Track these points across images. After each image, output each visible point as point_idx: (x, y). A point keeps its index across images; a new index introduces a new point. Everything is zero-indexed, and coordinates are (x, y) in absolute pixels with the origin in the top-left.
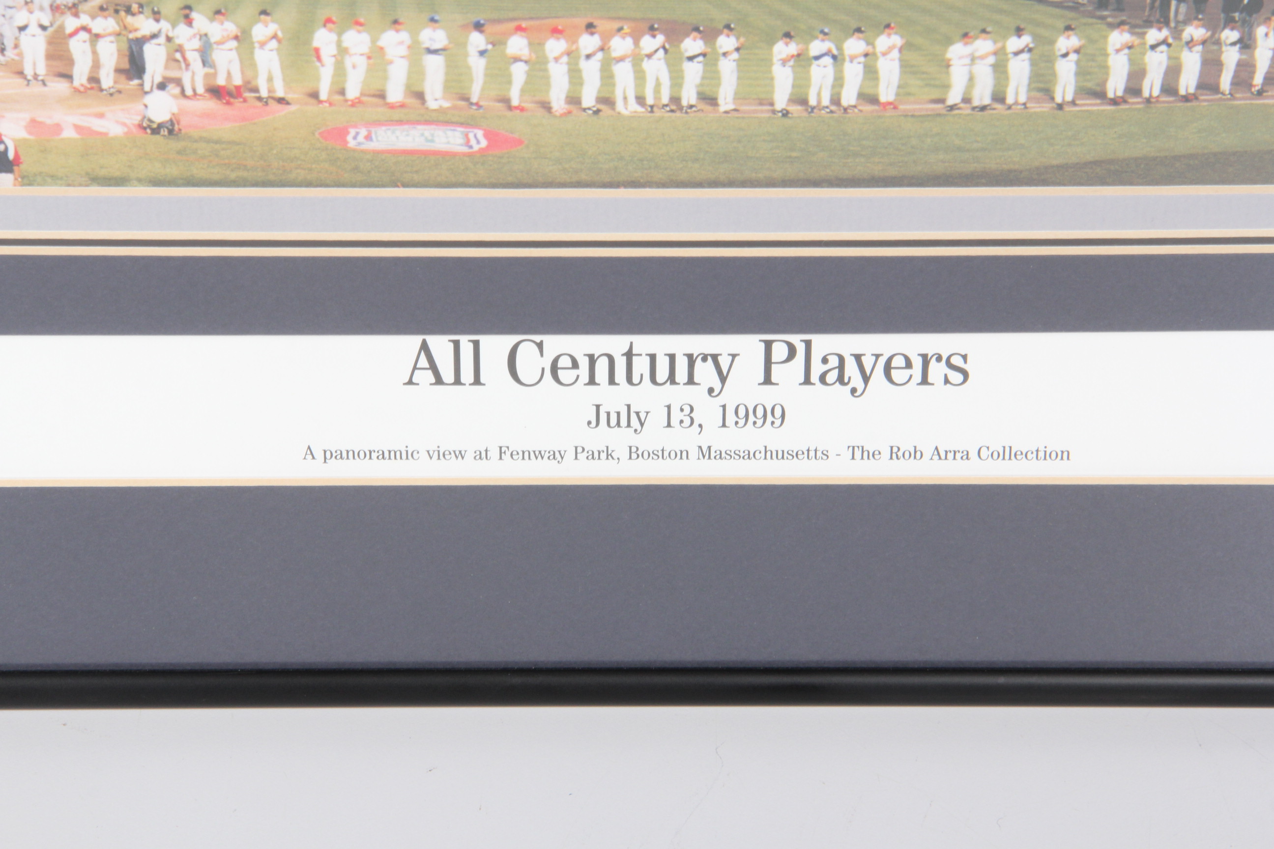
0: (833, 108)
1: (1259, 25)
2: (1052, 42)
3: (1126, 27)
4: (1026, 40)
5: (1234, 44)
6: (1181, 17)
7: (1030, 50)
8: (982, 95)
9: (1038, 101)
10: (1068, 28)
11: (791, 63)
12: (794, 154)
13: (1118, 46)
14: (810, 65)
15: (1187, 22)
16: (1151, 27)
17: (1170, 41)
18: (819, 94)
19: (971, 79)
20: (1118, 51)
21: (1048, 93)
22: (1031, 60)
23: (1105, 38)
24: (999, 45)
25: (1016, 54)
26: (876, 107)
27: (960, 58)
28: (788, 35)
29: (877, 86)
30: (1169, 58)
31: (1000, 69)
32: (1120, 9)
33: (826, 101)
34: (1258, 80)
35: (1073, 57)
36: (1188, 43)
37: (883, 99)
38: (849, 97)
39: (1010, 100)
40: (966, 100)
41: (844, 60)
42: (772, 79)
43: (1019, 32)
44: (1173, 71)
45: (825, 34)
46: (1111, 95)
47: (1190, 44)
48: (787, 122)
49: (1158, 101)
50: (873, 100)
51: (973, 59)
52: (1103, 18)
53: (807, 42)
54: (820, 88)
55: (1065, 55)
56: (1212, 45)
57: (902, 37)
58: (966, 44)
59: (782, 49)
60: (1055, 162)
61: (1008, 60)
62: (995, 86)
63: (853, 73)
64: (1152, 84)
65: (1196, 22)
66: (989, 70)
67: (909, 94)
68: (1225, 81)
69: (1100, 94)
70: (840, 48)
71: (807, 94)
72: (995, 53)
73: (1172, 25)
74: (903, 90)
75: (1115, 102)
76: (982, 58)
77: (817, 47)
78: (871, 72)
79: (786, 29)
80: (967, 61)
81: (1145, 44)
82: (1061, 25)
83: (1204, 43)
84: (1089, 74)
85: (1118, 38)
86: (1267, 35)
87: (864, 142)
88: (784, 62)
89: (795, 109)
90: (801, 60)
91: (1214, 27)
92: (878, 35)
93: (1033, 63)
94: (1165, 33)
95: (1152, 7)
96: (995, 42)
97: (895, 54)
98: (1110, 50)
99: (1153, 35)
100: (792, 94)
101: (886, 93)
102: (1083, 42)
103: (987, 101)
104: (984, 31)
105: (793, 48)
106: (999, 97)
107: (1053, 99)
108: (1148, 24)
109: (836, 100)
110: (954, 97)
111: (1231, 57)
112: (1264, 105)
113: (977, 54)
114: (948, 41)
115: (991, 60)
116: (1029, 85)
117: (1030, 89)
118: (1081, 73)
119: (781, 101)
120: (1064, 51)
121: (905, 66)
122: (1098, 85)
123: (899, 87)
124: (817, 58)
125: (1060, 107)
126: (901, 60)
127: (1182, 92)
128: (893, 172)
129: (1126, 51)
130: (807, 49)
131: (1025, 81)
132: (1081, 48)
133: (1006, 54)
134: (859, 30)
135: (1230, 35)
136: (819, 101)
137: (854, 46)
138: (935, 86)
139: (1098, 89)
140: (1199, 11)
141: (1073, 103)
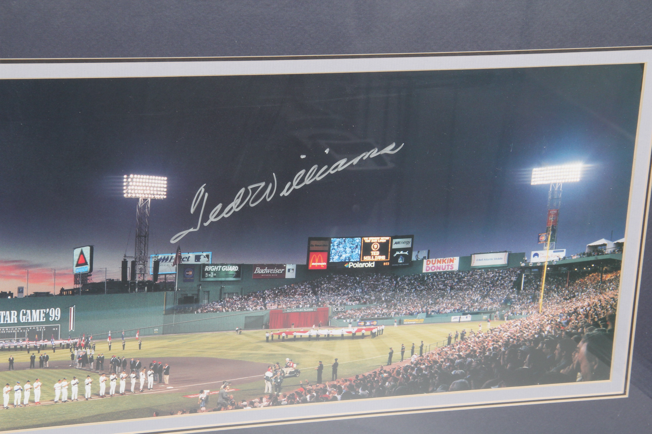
0: (21, 405)
1: (140, 372)
2: (84, 381)
3: (104, 375)
4: (77, 380)
5: (134, 378)
6: (119, 371)
7: (78, 383)
8: (65, 398)
9: (81, 398)
10: (88, 376)
11: (9, 393)
12: (10, 420)
13: (102, 381)
14: (14, 393)
15: (121, 372)
16: (111, 374)
17: (117, 378)
18: (17, 401)
19: (61, 393)
20: (102, 382)
21: (83, 395)
22: (78, 386)
23: (99, 378)
24: (69, 383)
25: (74, 385)
26: (34, 404)
27: (58, 387)
28: (8, 385)
29: (34, 397)
30: (117, 383)
31: (69, 390)
32: (102, 370)
33: (19, 403)
34: (141, 387)
35: (90, 384)
36: (121, 378)
37: (36, 401)
38: (26, 401)
39: (73, 399)
40: (60, 400)
41: (24, 390)
42: (3, 398)
43: (74, 378)
44: (118, 387)
45: (19, 383)
46: (101, 395)
47: (122, 378)
48: (8, 410)
49: (114, 396)
50: (33, 402)
51: (62, 387)
52: (98, 373)
53: (13, 386)
54: (18, 399)
55: (88, 384)
56: (128, 378)
57: (41, 382)
58: (59, 383)
59: (6, 389)
60: (86, 416)
61: (72, 387)
62: (68, 395)
63: (27, 394)
64: (112, 391)
65: (123, 372)
66: (66, 390)
67: (44, 399)
68: (132, 389)
69: (98, 395)
70: (23, 387)
71: (14, 402)
72: (68, 385)
73: (117, 373)
74: (42, 398)
75: (102, 397)
76: (64, 387)
77: (16, 387)
78: (32, 394)
79: (7, 383)
80: (60, 388)
81: (110, 379)
82: (86, 375)
83: (126, 378)
84: (95, 389)
85: (102, 378)
86: (143, 374)
87: (31, 415)
88: (7, 392)
89: (10, 406)
90: (12, 392)
91: (128, 373)
92: (34, 382)
93: (79, 387)
94: (115, 376)
95: (111, 369)
96: (68, 382)
97: (39, 387)
98: (100, 382)
99: (112, 377)
100: (9, 402)
101: (37, 399)
102: (92, 380)
103: (66, 399)
104: (64, 379)
105: (9, 388)
106: (69, 398)
107: (85, 397)
108: (110, 373)
109: (22, 403)
110: (57, 399)
111: (134, 381)
112: (143, 394)
113: (63, 386)
114: (55, 383)
115: (67, 387)
116: (78, 393)
117: (78, 395)
118: (92, 389)
119: (6, 404)
120: (87, 383)
121: (42, 391)
122: (97, 392)
123: (41, 397)
124: (16, 391)
125: (87, 399)
126: (41, 389)
127: (121, 392)
128: (39, 423)
129: (105, 382)
130: (13, 388)
131: (77, 393)
132: (92, 381)
133: (71, 385)
134: (28, 381)
135: (133, 375)
136: (17, 403)
137: (27, 386)
138: (51, 396)
139: (97, 393)
140: (124, 369)
141: (91, 398)
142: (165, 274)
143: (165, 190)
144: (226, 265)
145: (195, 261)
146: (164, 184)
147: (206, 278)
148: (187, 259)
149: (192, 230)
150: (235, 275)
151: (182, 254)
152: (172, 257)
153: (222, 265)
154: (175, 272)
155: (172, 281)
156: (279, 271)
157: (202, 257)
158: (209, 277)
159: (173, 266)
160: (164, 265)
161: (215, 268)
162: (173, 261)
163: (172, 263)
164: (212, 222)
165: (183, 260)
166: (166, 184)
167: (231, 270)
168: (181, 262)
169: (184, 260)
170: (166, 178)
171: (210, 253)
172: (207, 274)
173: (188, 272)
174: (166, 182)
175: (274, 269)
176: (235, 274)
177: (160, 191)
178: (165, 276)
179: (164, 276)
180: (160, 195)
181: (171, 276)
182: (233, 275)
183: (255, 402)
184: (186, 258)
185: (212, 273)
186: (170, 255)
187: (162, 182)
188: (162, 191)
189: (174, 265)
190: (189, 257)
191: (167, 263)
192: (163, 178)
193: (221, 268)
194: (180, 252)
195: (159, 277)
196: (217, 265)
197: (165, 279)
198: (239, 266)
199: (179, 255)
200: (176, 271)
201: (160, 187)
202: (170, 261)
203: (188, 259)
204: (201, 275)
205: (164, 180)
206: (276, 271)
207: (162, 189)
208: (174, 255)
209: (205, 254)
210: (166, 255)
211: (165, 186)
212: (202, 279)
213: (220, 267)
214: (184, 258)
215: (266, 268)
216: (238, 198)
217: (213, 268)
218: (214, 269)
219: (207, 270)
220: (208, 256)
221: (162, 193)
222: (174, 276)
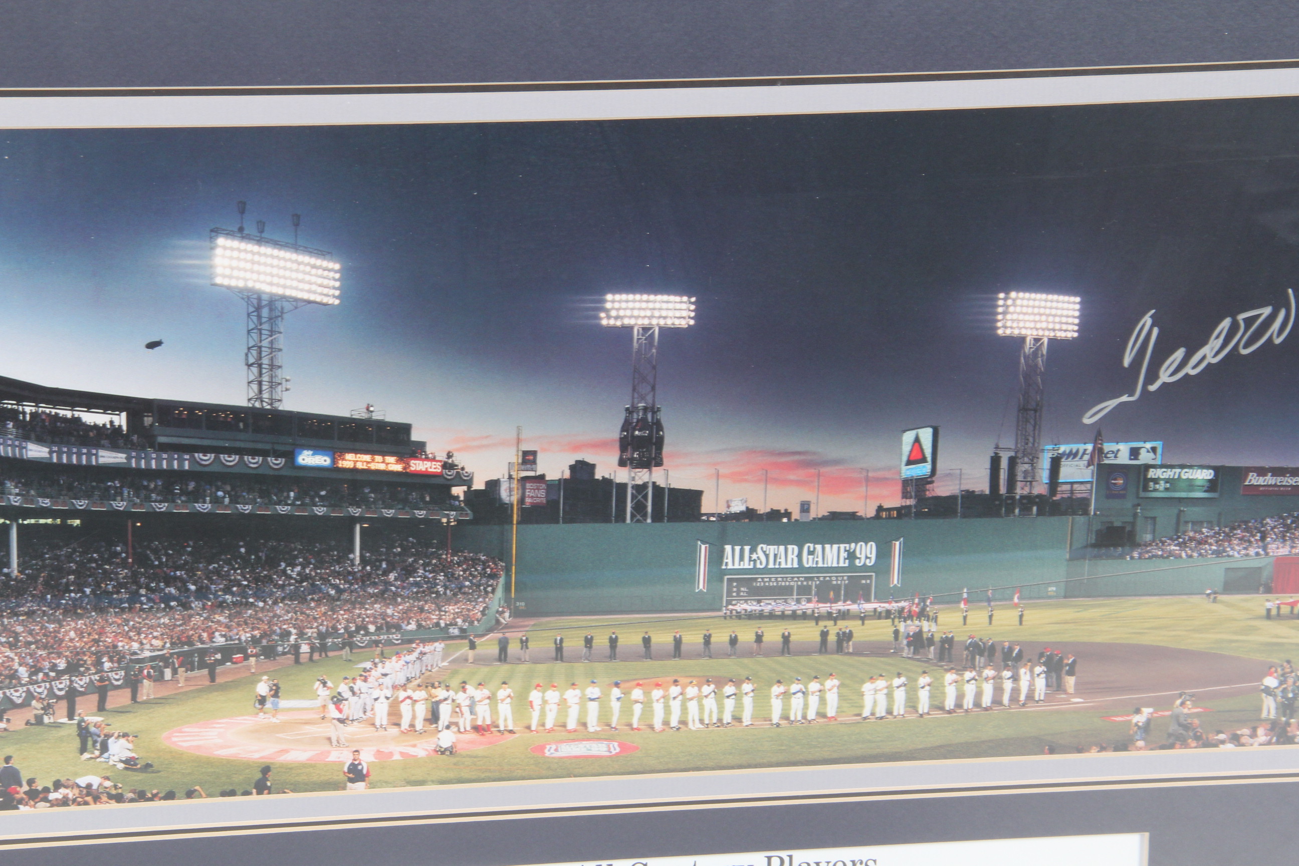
0: (803, 721)
1: (1021, 668)
2: (916, 680)
3: (954, 671)
4: (903, 680)
5: (1009, 679)
6: (982, 665)
7: (905, 685)
8: (881, 711)
9: (910, 713)
10: (924, 672)
11: (781, 697)
12: (783, 748)
13: (950, 682)
14: (791, 698)
15: (984, 667)
16: (966, 671)
17: (977, 678)
18: (795, 714)
19: (875, 702)
20: (950, 684)
21: (915, 708)
22: (906, 690)
23: (943, 677)
24: (889, 683)
25: (898, 687)
26: (825, 720)
27: (870, 690)
28: (779, 682)
29: (825, 708)
30: (977, 687)
31: (890, 696)
32: (950, 661)
33: (799, 718)
34: (1022, 697)
35: (927, 688)
36: (986, 678)
37: (829, 715)
38: (811, 715)
39: (895, 713)
40: (873, 714)
41: (808, 694)
42: (771, 706)
43: (899, 675)
44: (979, 694)
45: (799, 680)
46: (947, 708)
47: (987, 679)
48: (779, 730)
49: (972, 711)
50: (824, 716)
51: (876, 691)
52: (941, 666)
53: (789, 685)
54: (796, 710)
55: (923, 687)
56: (998, 679)
57: (838, 680)
58: (872, 683)
59: (776, 690)
60: (920, 747)
61: (893, 691)
62: (887, 705)
63: (814, 701)
64: (968, 702)
65: (989, 667)
66: (884, 697)
67: (843, 712)
68: (1006, 699)
69: (941, 708)
70: (806, 688)
71: (789, 714)
72: (887, 688)
73: (977, 669)
74: (840, 710)
75: (949, 712)
76: (880, 690)
77: (794, 687)
78: (823, 701)
79: (778, 678)
80: (873, 692)
81: (963, 680)
82: (920, 670)
83: (994, 678)
84: (936, 697)
85: (950, 677)
86: (1025, 673)
87: (820, 740)
88: (777, 696)
89: (783, 722)
90: (786, 695)
91: (998, 669)
92: (827, 679)
93: (907, 692)
94: (974, 674)
95: (967, 660)
96: (887, 681)
97: (835, 690)
98: (946, 684)
99: (968, 675)
100: (781, 714)
101: (831, 712)
102: (932, 680)
103: (883, 714)
104: (881, 676)
105: (782, 689)
106: (889, 712)
107: (917, 711)
108: (965, 669)
109: (804, 717)
110: (866, 713)
111: (1008, 685)
112: (1026, 711)
113: (878, 688)
114: (863, 682)
115: (885, 691)
116: (905, 704)
117: (906, 707)
118: (932, 697)
119: (776, 718)
120: (922, 685)
121: (841, 697)
122: (941, 703)
123: (838, 708)
124: (794, 694)
125: (921, 716)
126: (838, 693)
128: (835, 756)
129: (954, 684)
130: (789, 689)
131: (903, 702)
132: (931, 682)
133: (893, 688)
134: (816, 678)
135: (1007, 674)
136: (796, 718)
137: (814, 686)
138: (856, 707)
139: (941, 705)
140: (991, 661)
141: (928, 714)
142: (1072, 483)
143: (1077, 321)
144: (1190, 467)
145: (1131, 459)
146: (1074, 310)
147: (1151, 491)
148: (1113, 455)
149: (1125, 398)
150: (1208, 487)
151: (1105, 444)
152: (1085, 450)
153: (1182, 467)
154: (1090, 480)
155: (1084, 495)
156: (1295, 480)
157: (1143, 451)
158: (1155, 490)
159: (1087, 467)
160: (1071, 466)
161: (1169, 474)
162: (1086, 457)
163: (1086, 463)
164: (1164, 384)
165: (1106, 457)
166: (1078, 310)
167: (1200, 477)
168: (1103, 460)
169: (1108, 455)
170: (1078, 299)
171: (1159, 444)
172: (1151, 484)
173: (1115, 479)
174: (1078, 307)
175: (1285, 476)
176: (1207, 484)
177: (1067, 323)
178: (1072, 487)
179: (1068, 487)
180: (1065, 331)
181: (1083, 487)
182: (1203, 486)
183: (1242, 735)
184: (1113, 452)
185: (1162, 482)
186: (1082, 447)
187: (1071, 306)
188: (1070, 324)
189: (1089, 465)
190: (1118, 450)
191: (1076, 462)
192: (1072, 299)
193: (1180, 473)
194: (1101, 440)
195: (1059, 489)
196: (1171, 467)
197: (1072, 491)
198: (1216, 469)
199: (1099, 446)
200: (1092, 477)
201: (1067, 316)
202: (1081, 458)
203: (1116, 454)
204: (1141, 486)
205: (1074, 303)
206: (1289, 480)
207: (1070, 320)
208: (1090, 447)
209: (1149, 445)
210: (1074, 447)
211: (1077, 314)
212: (1142, 494)
213: (1178, 470)
214: (1108, 453)
215: (1270, 474)
216: (1217, 337)
217: (1164, 474)
218: (1166, 476)
219: (1153, 477)
220: (1154, 450)
221: (1070, 327)
222: (1089, 486)
